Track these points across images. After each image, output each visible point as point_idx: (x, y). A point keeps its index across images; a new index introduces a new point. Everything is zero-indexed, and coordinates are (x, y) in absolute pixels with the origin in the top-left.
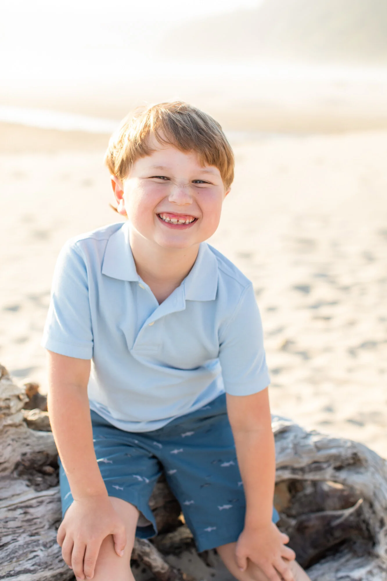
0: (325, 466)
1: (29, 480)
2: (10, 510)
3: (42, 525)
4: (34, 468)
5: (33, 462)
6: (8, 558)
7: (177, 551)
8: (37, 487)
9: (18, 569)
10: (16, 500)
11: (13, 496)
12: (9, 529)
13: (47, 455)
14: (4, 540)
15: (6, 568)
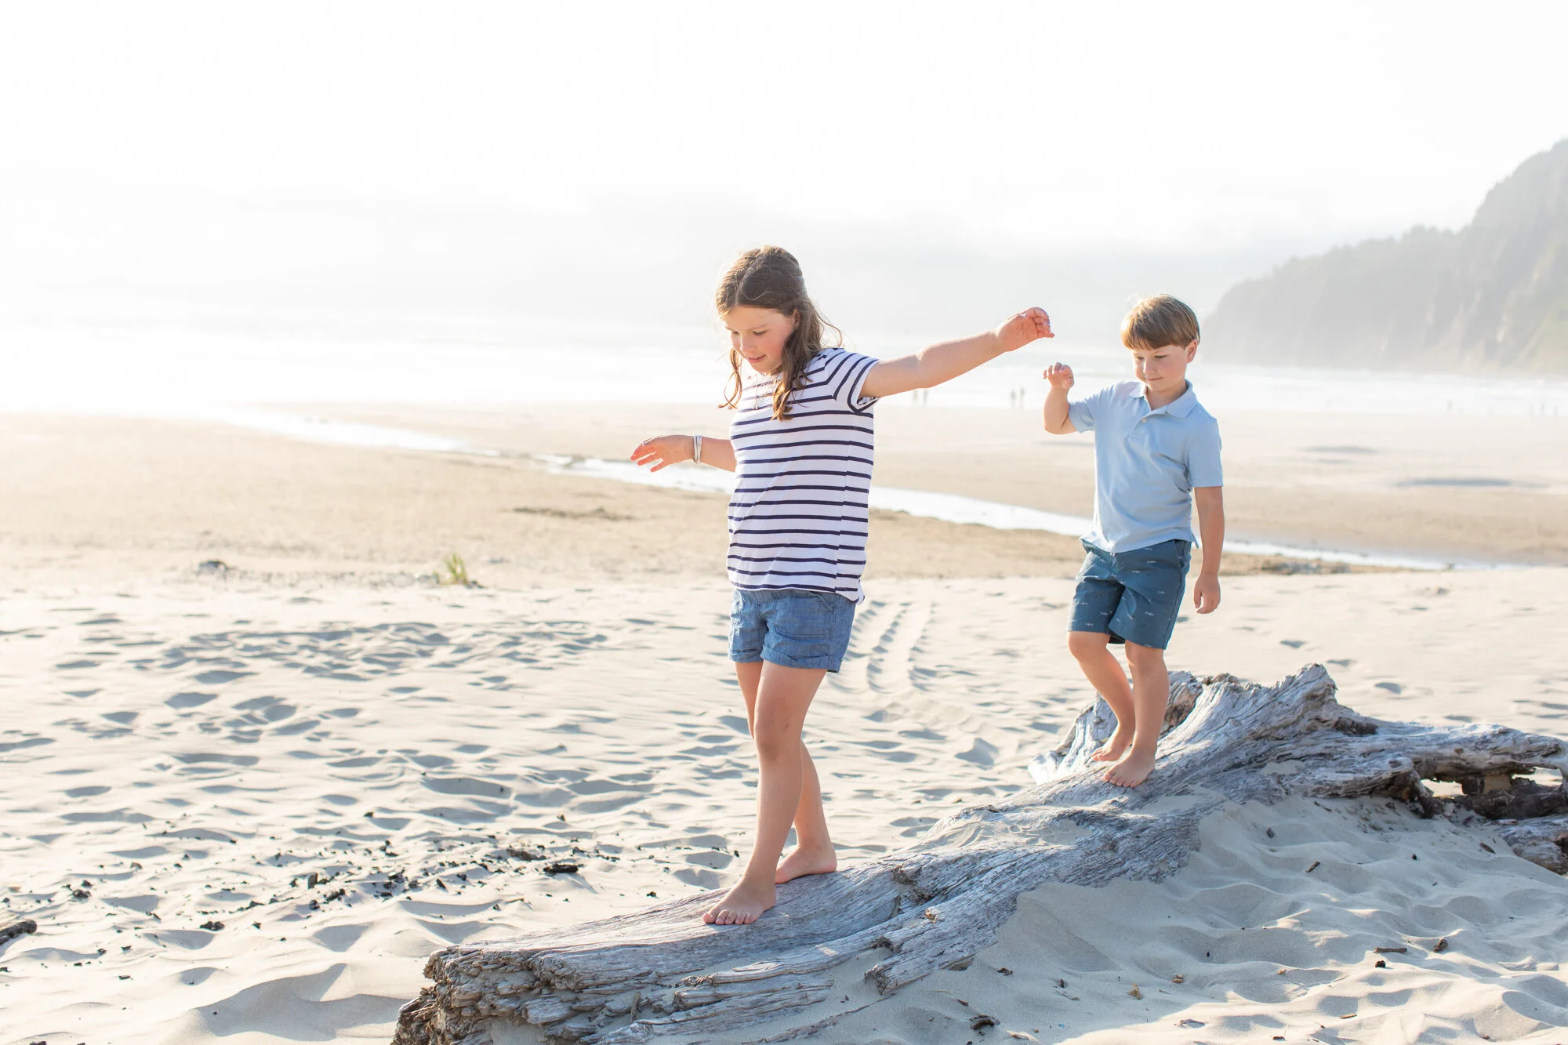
0: (1536, 754)
1: (1345, 731)
2: (1336, 742)
3: (1356, 752)
4: (1346, 726)
5: (1345, 722)
6: (1339, 764)
8: (1349, 735)
9: (1345, 770)
10: (1338, 739)
11: (1336, 736)
12: (1337, 751)
13: (1353, 722)
14: (1335, 757)
15: (1338, 769)
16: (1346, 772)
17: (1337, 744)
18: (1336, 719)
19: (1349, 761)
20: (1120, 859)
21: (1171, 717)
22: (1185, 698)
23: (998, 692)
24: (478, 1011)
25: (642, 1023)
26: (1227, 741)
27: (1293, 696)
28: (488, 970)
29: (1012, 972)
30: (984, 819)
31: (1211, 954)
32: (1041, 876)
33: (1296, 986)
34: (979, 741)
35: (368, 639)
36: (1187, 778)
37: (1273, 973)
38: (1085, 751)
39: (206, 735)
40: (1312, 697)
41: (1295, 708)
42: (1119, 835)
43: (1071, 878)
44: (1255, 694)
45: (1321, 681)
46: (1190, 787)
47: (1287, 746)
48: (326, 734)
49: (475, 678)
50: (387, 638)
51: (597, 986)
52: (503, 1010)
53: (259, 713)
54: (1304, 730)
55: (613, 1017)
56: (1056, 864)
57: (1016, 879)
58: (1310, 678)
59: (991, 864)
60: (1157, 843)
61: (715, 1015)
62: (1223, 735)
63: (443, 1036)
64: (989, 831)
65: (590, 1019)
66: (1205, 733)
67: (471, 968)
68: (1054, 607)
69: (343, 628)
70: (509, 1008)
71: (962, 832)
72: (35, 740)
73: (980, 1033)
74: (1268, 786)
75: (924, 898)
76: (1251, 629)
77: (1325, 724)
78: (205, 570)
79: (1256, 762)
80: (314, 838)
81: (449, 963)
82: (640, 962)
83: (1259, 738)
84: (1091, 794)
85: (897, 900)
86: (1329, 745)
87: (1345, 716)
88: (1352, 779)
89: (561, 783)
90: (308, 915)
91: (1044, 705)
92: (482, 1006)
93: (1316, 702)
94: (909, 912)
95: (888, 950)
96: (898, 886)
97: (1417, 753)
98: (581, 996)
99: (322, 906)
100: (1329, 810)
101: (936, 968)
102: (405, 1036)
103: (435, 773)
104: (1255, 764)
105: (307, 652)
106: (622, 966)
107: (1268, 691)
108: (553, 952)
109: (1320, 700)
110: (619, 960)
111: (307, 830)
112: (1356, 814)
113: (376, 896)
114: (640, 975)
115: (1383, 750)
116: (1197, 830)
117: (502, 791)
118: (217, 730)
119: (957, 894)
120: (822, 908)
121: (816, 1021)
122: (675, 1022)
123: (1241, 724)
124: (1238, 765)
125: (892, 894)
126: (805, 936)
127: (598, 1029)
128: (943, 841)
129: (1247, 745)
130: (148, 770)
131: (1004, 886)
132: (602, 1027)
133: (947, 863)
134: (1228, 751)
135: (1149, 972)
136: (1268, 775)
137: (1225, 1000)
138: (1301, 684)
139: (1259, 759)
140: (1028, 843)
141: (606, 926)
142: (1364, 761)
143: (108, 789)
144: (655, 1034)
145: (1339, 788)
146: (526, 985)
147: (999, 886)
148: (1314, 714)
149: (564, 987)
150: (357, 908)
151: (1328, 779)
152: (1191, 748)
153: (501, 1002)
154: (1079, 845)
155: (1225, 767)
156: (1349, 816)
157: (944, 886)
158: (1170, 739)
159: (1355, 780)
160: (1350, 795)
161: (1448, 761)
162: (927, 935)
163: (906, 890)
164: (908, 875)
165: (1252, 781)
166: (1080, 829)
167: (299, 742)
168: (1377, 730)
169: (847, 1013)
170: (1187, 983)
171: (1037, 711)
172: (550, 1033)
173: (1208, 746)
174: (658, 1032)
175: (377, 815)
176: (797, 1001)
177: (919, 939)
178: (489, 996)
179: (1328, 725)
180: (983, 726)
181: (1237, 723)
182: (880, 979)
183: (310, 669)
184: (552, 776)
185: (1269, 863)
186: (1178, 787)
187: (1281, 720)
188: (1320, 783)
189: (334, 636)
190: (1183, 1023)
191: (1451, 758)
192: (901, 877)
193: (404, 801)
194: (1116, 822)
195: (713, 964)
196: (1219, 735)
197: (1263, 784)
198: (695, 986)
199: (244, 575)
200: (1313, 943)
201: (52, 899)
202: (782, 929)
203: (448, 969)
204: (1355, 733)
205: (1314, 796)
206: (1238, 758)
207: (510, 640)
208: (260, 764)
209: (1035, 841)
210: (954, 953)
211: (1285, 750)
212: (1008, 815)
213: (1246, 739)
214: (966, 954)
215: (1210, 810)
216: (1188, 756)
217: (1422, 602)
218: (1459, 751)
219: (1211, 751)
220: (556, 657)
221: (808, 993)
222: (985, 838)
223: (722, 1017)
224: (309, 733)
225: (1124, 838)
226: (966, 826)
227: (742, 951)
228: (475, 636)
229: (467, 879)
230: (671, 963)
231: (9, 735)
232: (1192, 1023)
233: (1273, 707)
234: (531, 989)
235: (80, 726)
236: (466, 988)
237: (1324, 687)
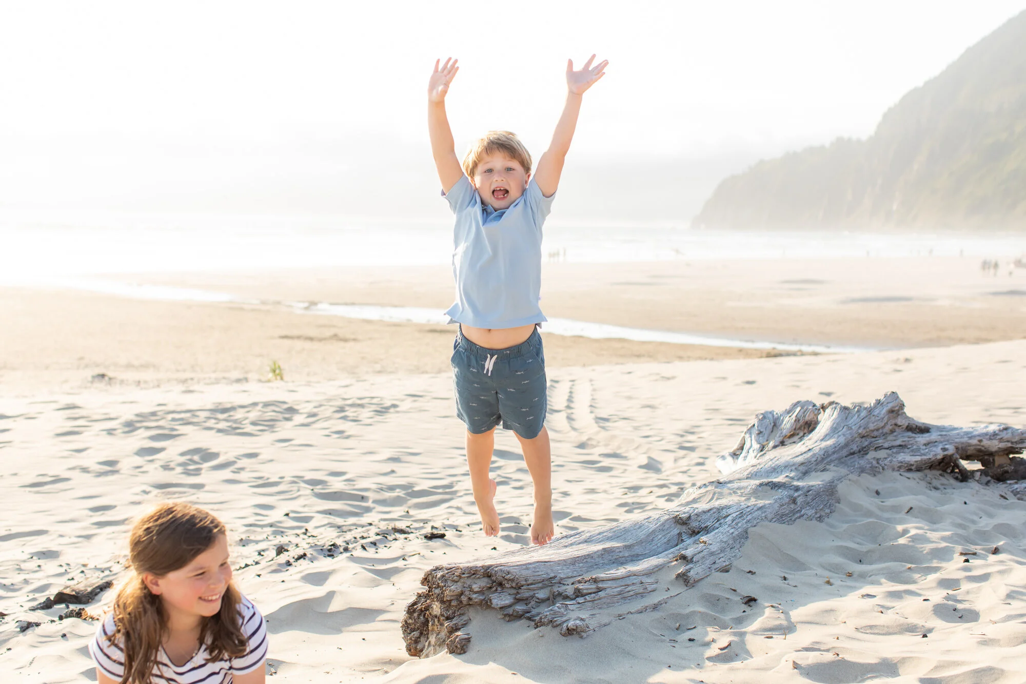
0: (1025, 441)
1: (913, 431)
3: (921, 443)
4: (913, 428)
6: (911, 451)
9: (915, 454)
12: (909, 443)
13: (917, 426)
14: (909, 447)
15: (912, 454)
17: (909, 439)
18: (907, 424)
19: (917, 449)
20: (799, 508)
21: (804, 428)
22: (812, 416)
23: (651, 429)
24: (461, 602)
25: (562, 604)
26: (845, 439)
27: (880, 411)
28: (465, 577)
29: (755, 573)
30: (716, 487)
31: (862, 561)
32: (758, 519)
33: (919, 575)
34: (649, 458)
35: (248, 412)
36: (825, 462)
37: (904, 569)
38: (753, 451)
39: (167, 472)
40: (891, 411)
41: (883, 418)
42: (796, 494)
43: (774, 520)
44: (858, 411)
45: (897, 401)
46: (828, 467)
47: (880, 441)
48: (242, 469)
49: (327, 432)
50: (260, 411)
51: (528, 585)
52: (476, 600)
53: (196, 458)
54: (888, 432)
55: (540, 603)
56: (765, 512)
57: (745, 521)
58: (889, 401)
59: (729, 513)
60: (817, 499)
61: (600, 599)
62: (842, 436)
63: (439, 618)
64: (721, 494)
65: (526, 604)
66: (831, 435)
67: (454, 577)
68: (668, 379)
69: (229, 406)
70: (480, 599)
71: (705, 495)
72: (58, 480)
73: (749, 605)
74: (872, 465)
75: (694, 533)
76: (798, 387)
77: (900, 428)
78: (96, 380)
79: (863, 451)
80: (259, 529)
81: (440, 575)
82: (549, 571)
83: (863, 437)
84: (772, 473)
85: (680, 534)
86: (904, 440)
87: (911, 422)
88: (920, 459)
89: (398, 492)
90: (287, 569)
91: (682, 436)
92: (464, 599)
93: (894, 414)
94: (689, 541)
95: (685, 561)
96: (679, 526)
97: (956, 443)
98: (520, 591)
99: (293, 564)
100: (909, 478)
101: (713, 571)
102: (410, 621)
103: (318, 489)
104: (862, 453)
105: (213, 421)
106: (540, 573)
107: (865, 409)
108: (501, 566)
109: (897, 413)
110: (538, 570)
111: (251, 525)
112: (923, 480)
113: (325, 557)
114: (551, 578)
115: (936, 442)
116: (837, 491)
117: (363, 498)
118: (173, 469)
119: (714, 530)
120: (639, 540)
121: (656, 601)
122: (579, 603)
123: (851, 429)
124: (853, 453)
125: (676, 531)
126: (633, 556)
127: (533, 610)
128: (694, 501)
129: (857, 441)
130: (137, 494)
131: (740, 525)
132: (534, 608)
133: (704, 512)
134: (847, 445)
135: (830, 571)
136: (872, 459)
137: (881, 584)
138: (885, 403)
139: (865, 450)
140: (745, 500)
141: (519, 553)
142: (926, 449)
143: (115, 507)
144: (570, 610)
145: (913, 465)
146: (489, 586)
147: (737, 524)
148: (893, 422)
149: (510, 586)
150: (316, 563)
151: (906, 460)
152: (824, 444)
153: (474, 596)
154: (776, 501)
155: (845, 455)
156: (920, 482)
157: (705, 525)
158: (810, 439)
159: (921, 460)
160: (919, 469)
161: (974, 447)
162: (705, 553)
163: (684, 529)
164: (684, 519)
165: (863, 462)
166: (773, 492)
167: (227, 474)
168: (930, 430)
169: (671, 597)
170: (855, 576)
171: (679, 439)
172: (505, 613)
173: (834, 442)
174: (571, 609)
175: (291, 515)
176: (641, 591)
177: (701, 555)
178: (467, 593)
179: (902, 428)
180: (649, 449)
181: (850, 428)
182: (685, 577)
183: (219, 431)
184: (392, 488)
185: (882, 509)
186: (821, 467)
187: (875, 426)
188: (902, 462)
189: (225, 411)
190: (863, 596)
191: (976, 445)
192: (680, 521)
193: (304, 506)
194: (793, 487)
195: (587, 572)
196: (840, 436)
197: (869, 464)
198: (585, 583)
199: (122, 382)
200: (922, 551)
201: (111, 569)
202: (620, 552)
203: (439, 579)
204: (918, 432)
205: (898, 471)
206: (852, 449)
207: (338, 409)
208: (206, 488)
209: (748, 499)
210: (721, 563)
211: (879, 443)
212: (729, 485)
213: (856, 438)
214: (728, 563)
215: (841, 480)
216: (824, 449)
217: (899, 367)
218: (980, 441)
219: (836, 445)
220: (371, 418)
221: (647, 586)
222: (719, 499)
223: (604, 600)
224: (232, 468)
225: (799, 496)
226: (707, 492)
227: (602, 565)
228: (315, 407)
229: (377, 544)
230: (565, 571)
231: (40, 477)
232: (869, 596)
233: (870, 418)
234: (490, 588)
235: (85, 470)
236: (452, 589)
237: (898, 405)
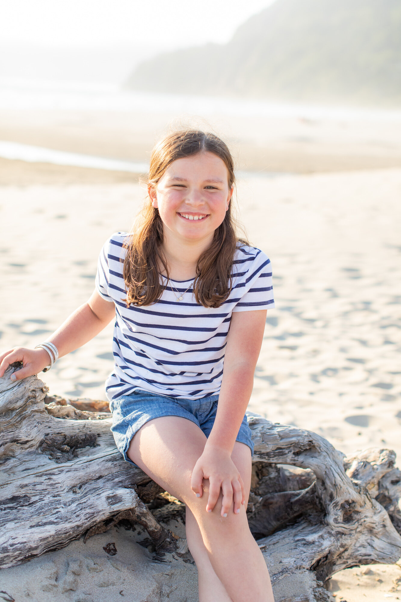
0: (287, 451)
1: (51, 455)
2: (37, 476)
3: (62, 489)
4: (54, 446)
5: (54, 440)
6: (37, 513)
7: (165, 520)
8: (57, 460)
9: (44, 521)
10: (42, 470)
11: (39, 466)
12: (37, 490)
13: (65, 436)
14: (33, 499)
15: (36, 520)
16: (45, 524)
17: (38, 480)
18: (41, 437)
19: (52, 503)
77: (26, 446)
86: (26, 482)
88: (53, 533)
93: (13, 418)
109: (22, 413)
115: (100, 477)
142: (73, 501)
145: (35, 548)
151: (16, 541)
159: (57, 534)
188: (5, 548)
204: (65, 456)
237: (23, 396)
